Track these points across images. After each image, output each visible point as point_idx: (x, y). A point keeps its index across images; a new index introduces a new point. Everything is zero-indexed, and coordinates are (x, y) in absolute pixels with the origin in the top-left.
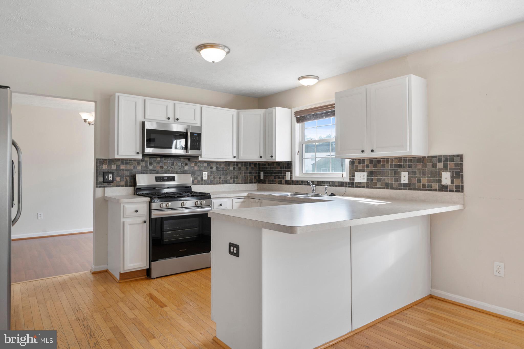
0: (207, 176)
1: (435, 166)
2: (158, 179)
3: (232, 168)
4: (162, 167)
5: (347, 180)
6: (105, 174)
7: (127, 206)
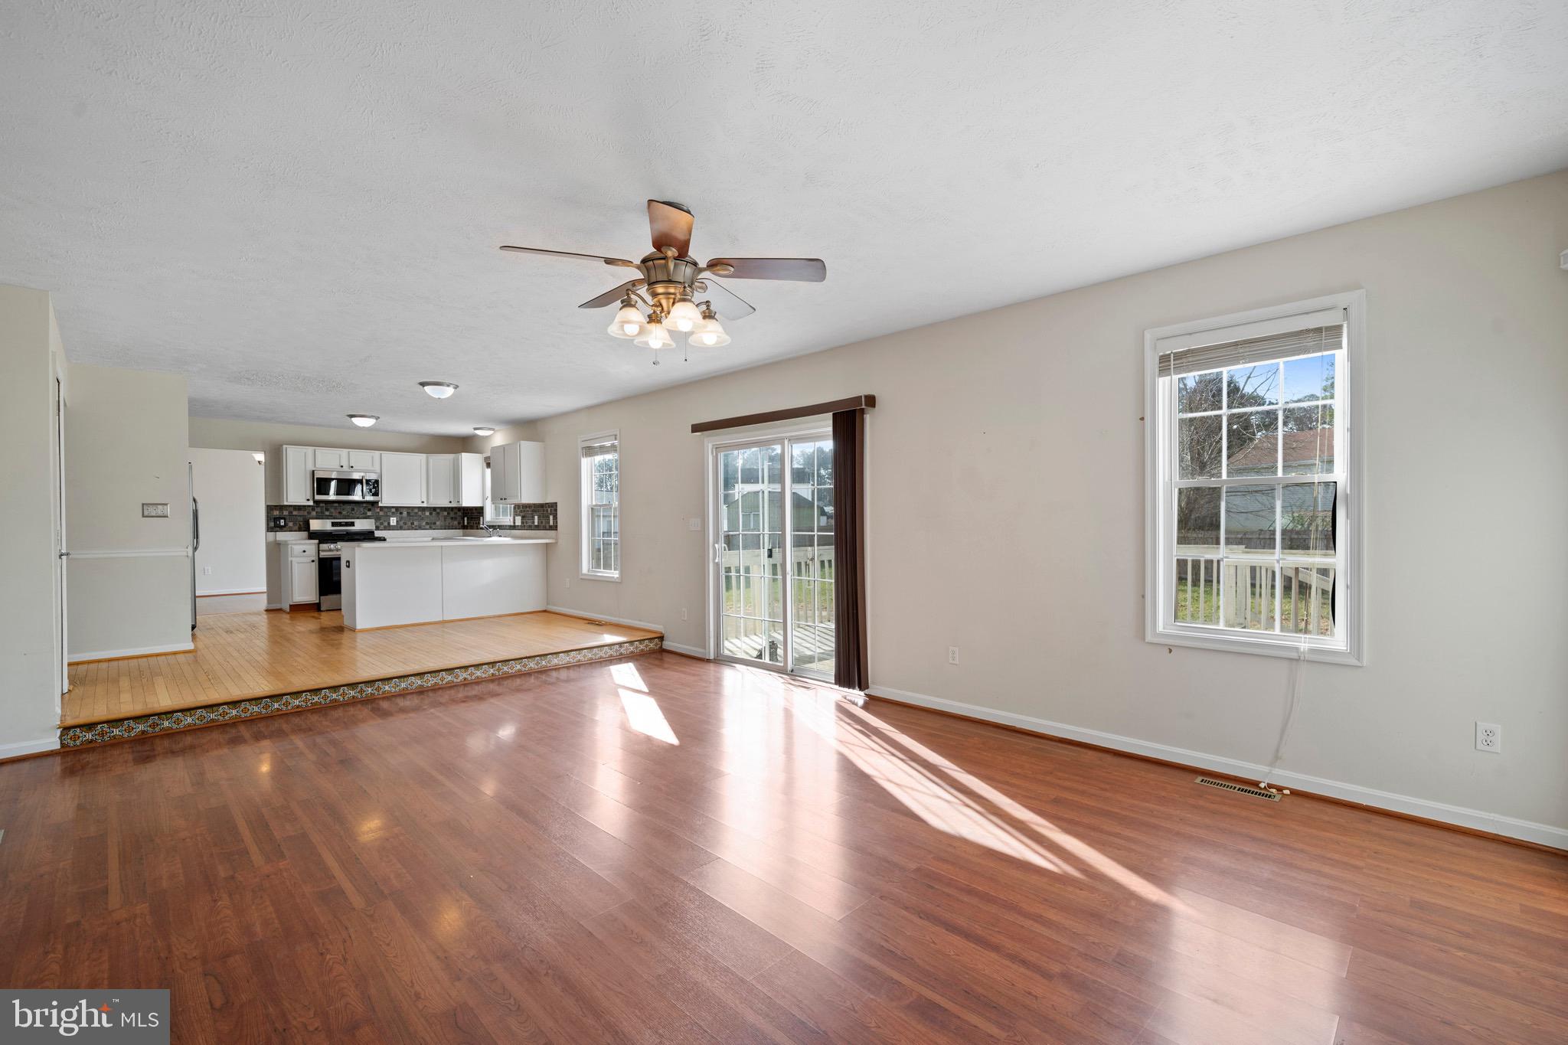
0: (395, 521)
1: (547, 511)
2: (334, 524)
3: (427, 514)
4: (340, 513)
5: (512, 524)
6: (276, 519)
7: (295, 547)
